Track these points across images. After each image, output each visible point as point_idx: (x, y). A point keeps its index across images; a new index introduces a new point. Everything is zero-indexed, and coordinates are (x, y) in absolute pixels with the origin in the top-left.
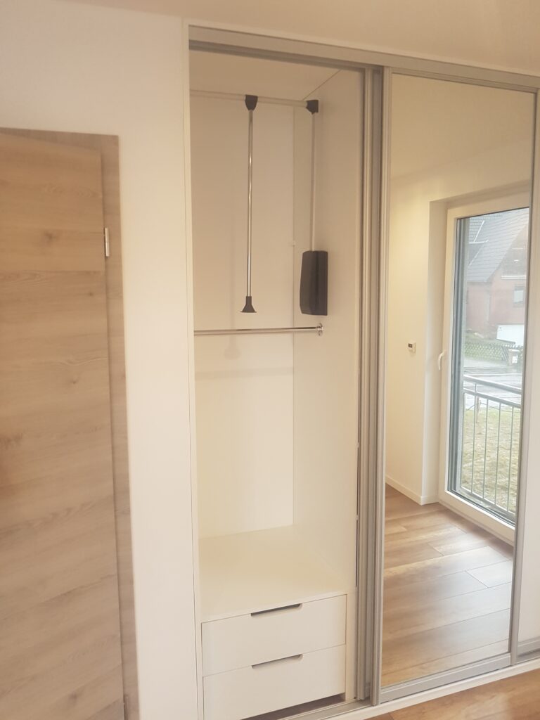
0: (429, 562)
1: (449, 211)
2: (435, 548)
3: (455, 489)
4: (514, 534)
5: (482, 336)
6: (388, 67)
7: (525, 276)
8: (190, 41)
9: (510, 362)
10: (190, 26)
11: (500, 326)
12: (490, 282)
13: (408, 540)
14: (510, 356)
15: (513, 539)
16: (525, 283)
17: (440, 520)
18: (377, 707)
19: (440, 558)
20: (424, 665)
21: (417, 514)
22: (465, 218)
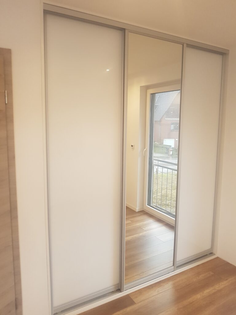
0: (141, 234)
1: (148, 90)
2: (143, 229)
3: (150, 204)
4: (174, 221)
5: (158, 143)
6: (127, 29)
7: (179, 119)
8: (44, 10)
9: (169, 154)
10: (44, 3)
11: (165, 139)
12: (160, 121)
13: (132, 226)
14: (169, 151)
15: (174, 224)
16: (179, 121)
17: (145, 217)
18: (123, 292)
19: (145, 232)
20: (141, 274)
21: (136, 215)
22: (154, 94)
